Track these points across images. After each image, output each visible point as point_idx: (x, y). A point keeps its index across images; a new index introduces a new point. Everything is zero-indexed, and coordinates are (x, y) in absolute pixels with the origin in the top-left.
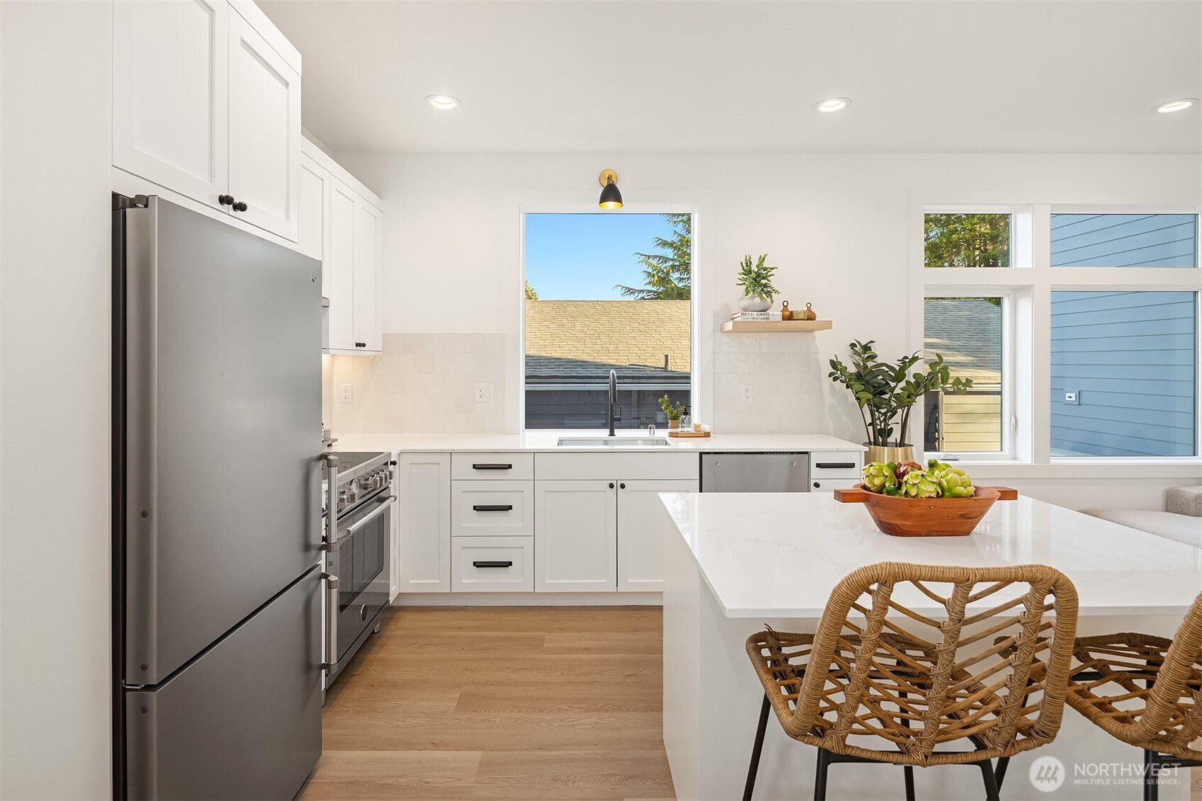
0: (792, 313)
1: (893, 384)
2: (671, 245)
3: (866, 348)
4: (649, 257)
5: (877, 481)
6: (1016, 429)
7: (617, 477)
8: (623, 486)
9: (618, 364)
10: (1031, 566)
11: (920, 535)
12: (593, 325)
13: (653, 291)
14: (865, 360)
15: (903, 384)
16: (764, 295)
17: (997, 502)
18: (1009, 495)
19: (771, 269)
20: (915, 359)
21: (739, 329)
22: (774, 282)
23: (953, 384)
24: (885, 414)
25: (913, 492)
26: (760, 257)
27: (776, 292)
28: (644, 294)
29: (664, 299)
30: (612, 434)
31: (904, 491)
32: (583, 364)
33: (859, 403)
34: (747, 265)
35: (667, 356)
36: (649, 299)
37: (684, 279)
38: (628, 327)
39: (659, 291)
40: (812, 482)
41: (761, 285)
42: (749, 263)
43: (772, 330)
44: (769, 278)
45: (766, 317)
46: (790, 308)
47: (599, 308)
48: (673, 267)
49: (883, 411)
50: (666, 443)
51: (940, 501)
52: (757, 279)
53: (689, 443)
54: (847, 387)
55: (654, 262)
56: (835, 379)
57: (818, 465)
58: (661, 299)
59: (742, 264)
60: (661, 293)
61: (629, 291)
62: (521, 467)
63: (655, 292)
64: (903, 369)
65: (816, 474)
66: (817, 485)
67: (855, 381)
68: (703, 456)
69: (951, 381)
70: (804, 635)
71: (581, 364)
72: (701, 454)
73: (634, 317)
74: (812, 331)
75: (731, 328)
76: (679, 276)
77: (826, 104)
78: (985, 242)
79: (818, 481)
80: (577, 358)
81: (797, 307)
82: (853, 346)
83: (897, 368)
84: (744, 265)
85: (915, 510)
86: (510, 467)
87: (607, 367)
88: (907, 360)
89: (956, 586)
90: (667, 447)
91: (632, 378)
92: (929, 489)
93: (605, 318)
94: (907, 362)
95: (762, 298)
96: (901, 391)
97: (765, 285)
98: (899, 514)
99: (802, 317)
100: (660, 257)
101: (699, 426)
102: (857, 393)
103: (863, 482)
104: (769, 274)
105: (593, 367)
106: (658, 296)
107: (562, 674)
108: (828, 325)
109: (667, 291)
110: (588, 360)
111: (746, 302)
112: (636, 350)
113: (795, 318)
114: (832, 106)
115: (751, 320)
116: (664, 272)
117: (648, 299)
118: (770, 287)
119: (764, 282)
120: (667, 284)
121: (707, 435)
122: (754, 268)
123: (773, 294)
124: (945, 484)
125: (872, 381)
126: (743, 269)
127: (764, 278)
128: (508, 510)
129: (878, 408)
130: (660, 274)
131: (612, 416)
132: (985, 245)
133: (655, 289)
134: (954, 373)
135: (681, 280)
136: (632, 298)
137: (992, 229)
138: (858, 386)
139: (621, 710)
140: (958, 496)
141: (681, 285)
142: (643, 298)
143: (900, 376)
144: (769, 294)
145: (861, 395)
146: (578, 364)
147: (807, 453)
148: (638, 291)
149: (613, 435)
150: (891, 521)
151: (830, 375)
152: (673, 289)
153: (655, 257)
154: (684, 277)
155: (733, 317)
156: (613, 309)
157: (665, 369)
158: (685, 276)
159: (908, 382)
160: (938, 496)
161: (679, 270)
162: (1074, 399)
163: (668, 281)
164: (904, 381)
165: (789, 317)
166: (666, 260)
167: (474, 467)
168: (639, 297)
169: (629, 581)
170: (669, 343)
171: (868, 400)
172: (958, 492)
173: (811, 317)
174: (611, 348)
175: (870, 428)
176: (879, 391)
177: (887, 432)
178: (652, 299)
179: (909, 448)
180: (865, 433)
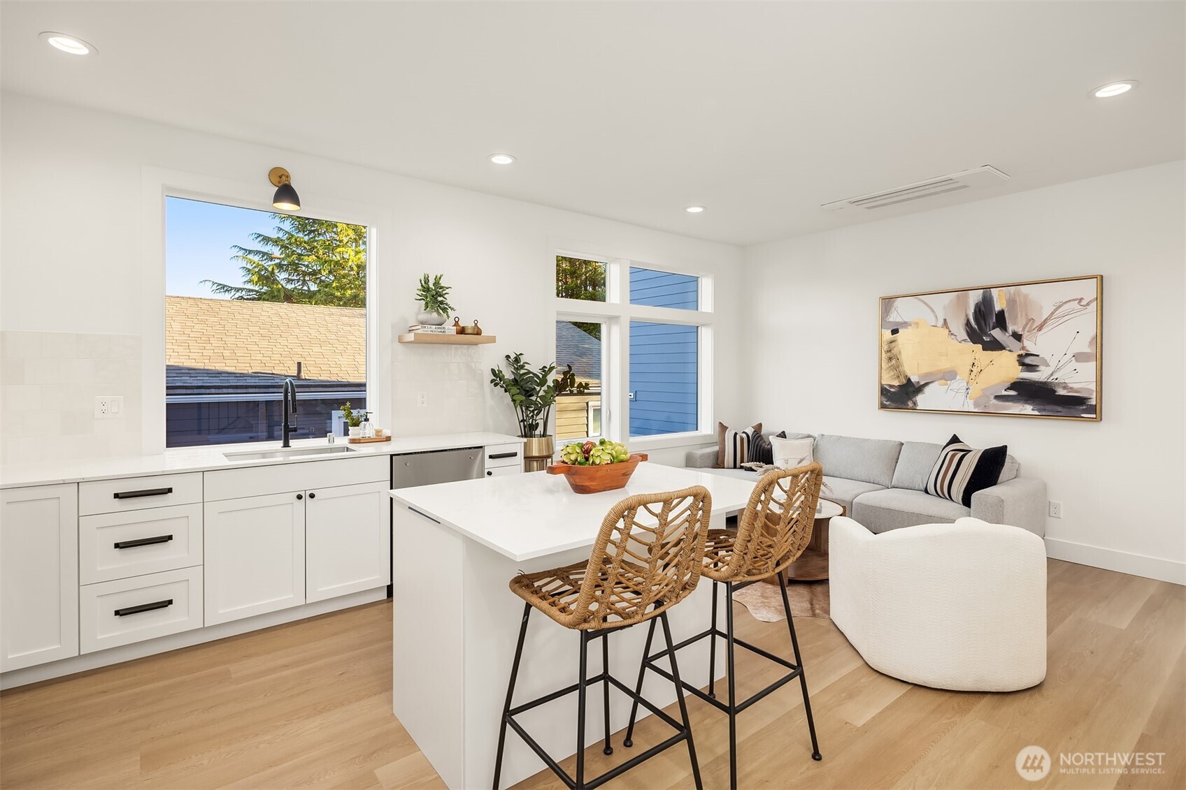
0: (463, 328)
1: (538, 388)
2: (276, 242)
3: (517, 360)
4: (250, 252)
5: (573, 457)
6: (610, 419)
7: (305, 487)
8: (312, 496)
9: (238, 372)
10: (695, 486)
11: (600, 491)
12: (197, 327)
13: (255, 291)
14: (517, 369)
15: (545, 388)
16: (441, 311)
17: (640, 463)
18: (644, 458)
19: (447, 288)
20: (551, 369)
21: (420, 341)
22: (450, 299)
23: (577, 387)
24: (533, 411)
25: (597, 461)
26: (436, 277)
27: (452, 309)
28: (244, 293)
29: (268, 300)
30: (286, 445)
31: (591, 462)
32: (191, 372)
33: (514, 404)
34: (425, 283)
35: (299, 364)
36: (250, 299)
37: (292, 280)
38: (246, 331)
39: (262, 291)
40: (486, 471)
41: (437, 302)
42: (427, 281)
43: (449, 343)
44: (446, 296)
45: (442, 330)
46: (462, 324)
47: (204, 306)
48: (280, 266)
49: (531, 409)
50: (348, 449)
51: (612, 465)
52: (433, 295)
53: (371, 448)
54: (506, 391)
55: (256, 258)
56: (496, 385)
57: (491, 457)
58: (264, 300)
59: (421, 281)
60: (265, 293)
61: (224, 288)
62: (184, 490)
63: (257, 292)
64: (545, 376)
65: (489, 464)
66: (489, 473)
67: (512, 386)
68: (394, 457)
69: (576, 385)
70: (544, 572)
71: (187, 371)
72: (392, 456)
73: (254, 320)
74: (476, 344)
75: (413, 339)
76: (287, 276)
77: (497, 157)
78: (566, 275)
79: (490, 470)
80: (180, 364)
81: (467, 323)
82: (508, 357)
83: (541, 376)
84: (423, 282)
85: (599, 474)
86: (170, 490)
87: (223, 375)
88: (547, 370)
89: (664, 504)
90: (348, 453)
91: (237, 387)
92: (606, 458)
93: (216, 319)
94: (546, 371)
95: (439, 314)
96: (544, 394)
97: (442, 302)
98: (589, 478)
99: (470, 331)
100: (264, 254)
101: (381, 431)
102: (513, 396)
103: (562, 459)
104: (444, 292)
105: (206, 375)
106: (260, 297)
107: (266, 695)
108: (492, 340)
109: (272, 292)
110: (197, 367)
111: (424, 316)
112: (259, 357)
113: (467, 332)
114: (502, 160)
115: (430, 332)
116: (268, 270)
117: (247, 299)
118: (446, 304)
119: (440, 299)
120: (273, 284)
121: (388, 439)
122: (431, 285)
123: (449, 310)
124: (614, 453)
125: (525, 386)
126: (422, 286)
127: (440, 296)
128: (167, 541)
129: (527, 408)
130: (263, 273)
131: (286, 425)
132: (566, 278)
133: (257, 288)
134: (578, 380)
135: (289, 281)
136: (227, 296)
137: (571, 266)
138: (515, 390)
139: (343, 705)
140: (622, 461)
141: (290, 287)
142: (242, 298)
143: (543, 382)
144: (445, 310)
145: (516, 397)
146: (183, 371)
147: (481, 447)
148: (235, 288)
149: (289, 446)
150: (584, 484)
151: (492, 382)
152: (279, 290)
153: (258, 252)
154: (293, 278)
155: (411, 329)
156: (222, 309)
157: (298, 377)
158: (295, 278)
159: (548, 386)
160: (612, 462)
161: (287, 270)
162: (632, 397)
163: (274, 280)
164: (546, 386)
165: (462, 331)
166: (270, 257)
167: (116, 496)
168: (237, 296)
169: (319, 590)
170: (299, 350)
171: (521, 401)
172: (622, 458)
173: (478, 333)
174: (227, 353)
175: (522, 424)
176: (529, 393)
177: (533, 427)
178: (253, 299)
179: (550, 437)
180: (517, 428)
